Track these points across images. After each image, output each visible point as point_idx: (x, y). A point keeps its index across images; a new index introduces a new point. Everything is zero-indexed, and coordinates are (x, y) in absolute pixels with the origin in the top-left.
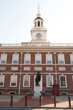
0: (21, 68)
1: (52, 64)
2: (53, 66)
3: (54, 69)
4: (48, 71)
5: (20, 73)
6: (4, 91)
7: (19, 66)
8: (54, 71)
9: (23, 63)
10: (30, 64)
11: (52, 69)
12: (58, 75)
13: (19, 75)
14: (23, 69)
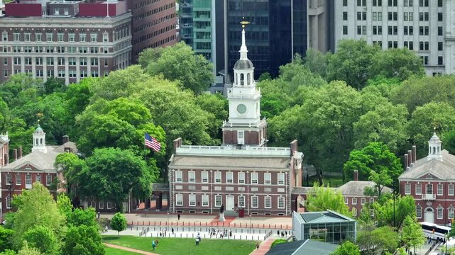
0: (211, 188)
1: (244, 184)
2: (246, 186)
3: (246, 189)
4: (240, 192)
5: (212, 193)
6: (197, 210)
7: (209, 186)
8: (246, 192)
9: (213, 182)
10: (220, 183)
11: (244, 189)
12: (250, 196)
13: (210, 195)
14: (213, 188)
